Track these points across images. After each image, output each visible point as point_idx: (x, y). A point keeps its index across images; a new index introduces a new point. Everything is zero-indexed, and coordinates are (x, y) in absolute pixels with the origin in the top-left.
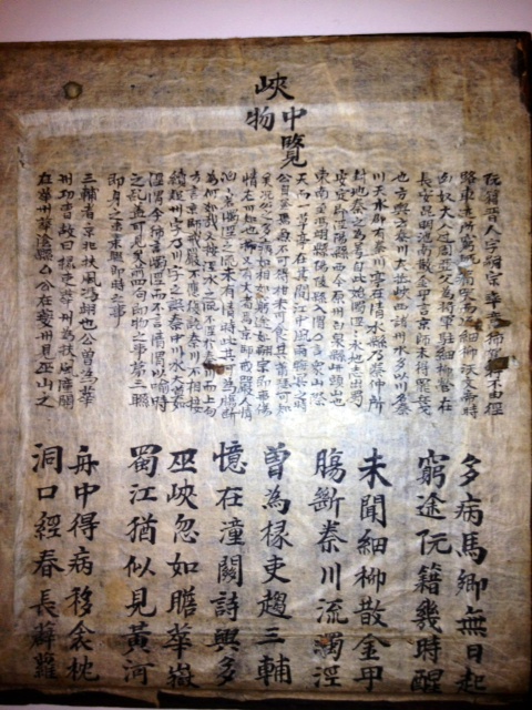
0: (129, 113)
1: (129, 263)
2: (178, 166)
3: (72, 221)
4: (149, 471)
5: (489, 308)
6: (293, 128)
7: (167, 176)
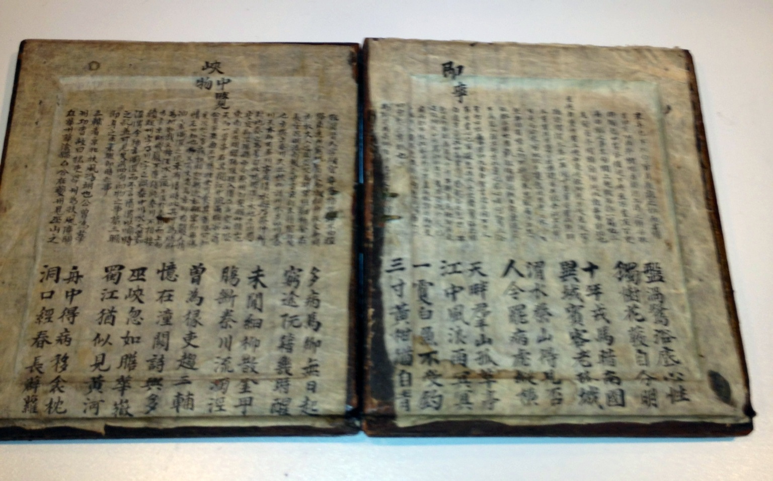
0: (127, 79)
1: (117, 159)
2: (152, 107)
3: (84, 137)
4: (115, 281)
6: (223, 89)
7: (146, 112)
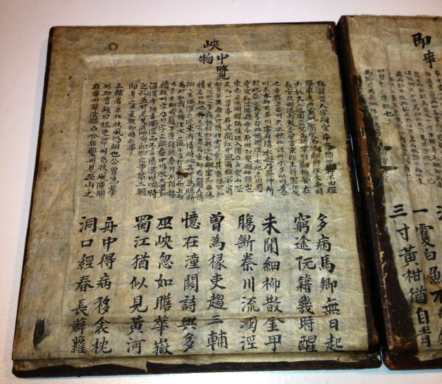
0: (142, 56)
1: (138, 123)
2: (165, 80)
3: (109, 106)
4: (146, 229)
5: (325, 141)
6: (222, 63)
7: (159, 84)
